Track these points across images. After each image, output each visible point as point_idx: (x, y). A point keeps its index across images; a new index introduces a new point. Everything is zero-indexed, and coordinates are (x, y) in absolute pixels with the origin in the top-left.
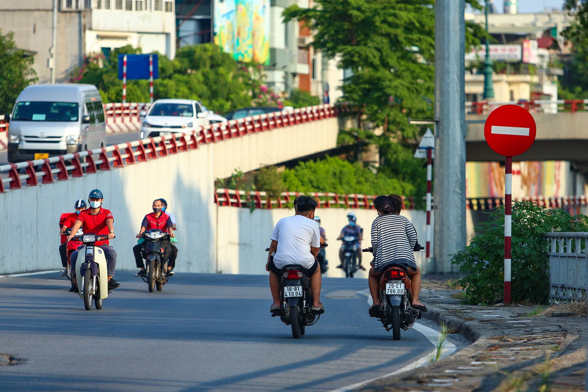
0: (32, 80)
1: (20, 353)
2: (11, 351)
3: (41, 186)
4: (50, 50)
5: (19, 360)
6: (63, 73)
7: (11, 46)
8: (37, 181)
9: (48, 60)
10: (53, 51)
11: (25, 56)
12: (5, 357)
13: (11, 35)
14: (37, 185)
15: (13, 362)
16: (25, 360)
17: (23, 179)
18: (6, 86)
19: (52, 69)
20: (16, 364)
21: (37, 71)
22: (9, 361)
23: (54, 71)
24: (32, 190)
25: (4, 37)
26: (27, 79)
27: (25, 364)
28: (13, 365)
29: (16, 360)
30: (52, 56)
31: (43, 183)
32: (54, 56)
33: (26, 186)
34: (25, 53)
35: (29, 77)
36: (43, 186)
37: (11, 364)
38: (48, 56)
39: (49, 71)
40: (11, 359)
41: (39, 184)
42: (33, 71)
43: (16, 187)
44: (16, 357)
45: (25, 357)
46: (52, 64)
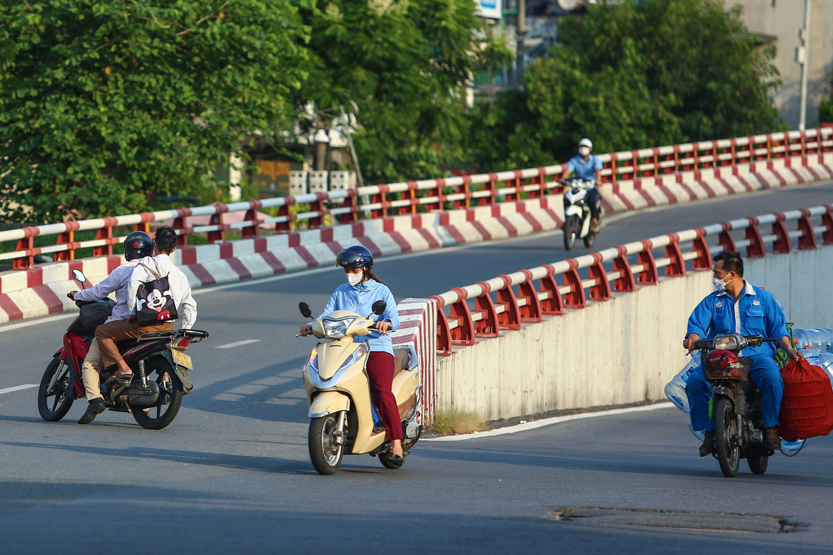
0: (771, 84)
1: (795, 514)
2: (780, 509)
3: (796, 253)
4: (800, 33)
5: (796, 525)
6: (821, 72)
7: (737, 28)
8: (789, 244)
9: (797, 51)
10: (805, 35)
11: (758, 44)
12: (773, 519)
13: (738, 10)
14: (791, 253)
15: (786, 527)
16: (807, 525)
17: (768, 243)
18: (728, 93)
19: (802, 65)
20: (793, 531)
21: (780, 69)
22: (779, 526)
23: (806, 68)
24: (783, 260)
25: (728, 14)
26: (764, 83)
27: (807, 531)
28: (787, 531)
29: (791, 525)
30: (803, 43)
31: (800, 248)
32: (807, 44)
33: (773, 253)
34: (759, 39)
35: (766, 79)
36: (800, 253)
37: (782, 530)
38: (798, 43)
39: (799, 67)
40: (783, 523)
41: (793, 250)
42: (775, 70)
43: (757, 254)
44: (790, 520)
45: (804, 520)
46: (803, 56)
